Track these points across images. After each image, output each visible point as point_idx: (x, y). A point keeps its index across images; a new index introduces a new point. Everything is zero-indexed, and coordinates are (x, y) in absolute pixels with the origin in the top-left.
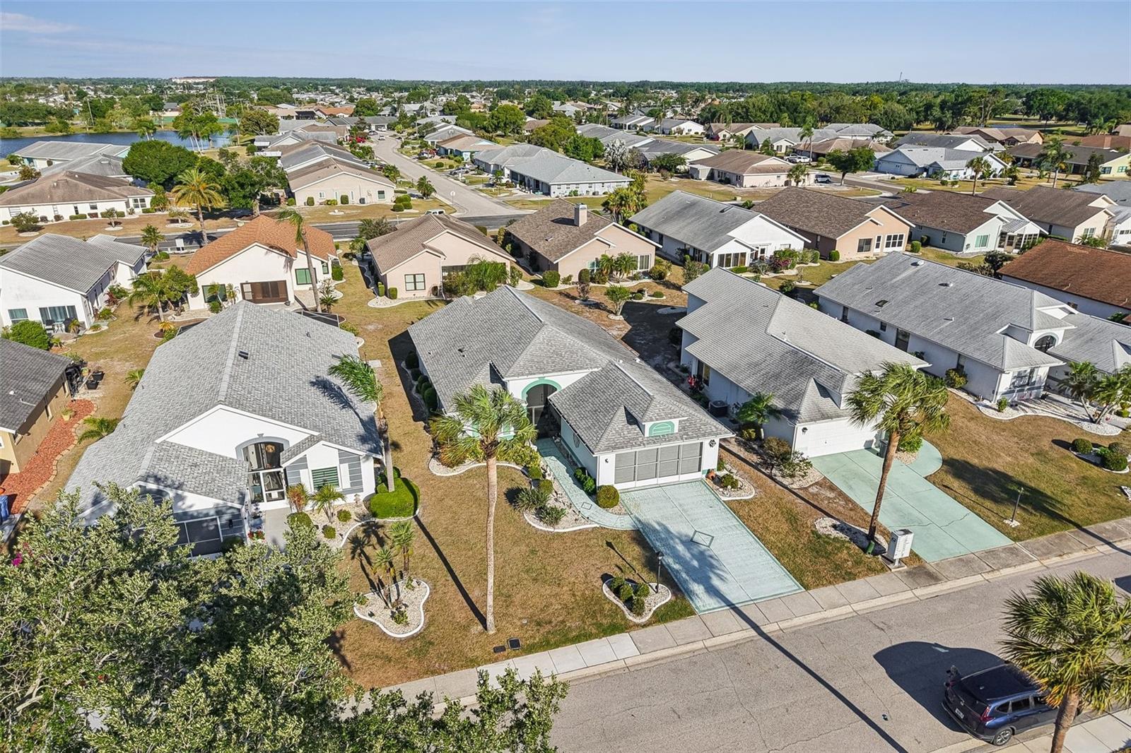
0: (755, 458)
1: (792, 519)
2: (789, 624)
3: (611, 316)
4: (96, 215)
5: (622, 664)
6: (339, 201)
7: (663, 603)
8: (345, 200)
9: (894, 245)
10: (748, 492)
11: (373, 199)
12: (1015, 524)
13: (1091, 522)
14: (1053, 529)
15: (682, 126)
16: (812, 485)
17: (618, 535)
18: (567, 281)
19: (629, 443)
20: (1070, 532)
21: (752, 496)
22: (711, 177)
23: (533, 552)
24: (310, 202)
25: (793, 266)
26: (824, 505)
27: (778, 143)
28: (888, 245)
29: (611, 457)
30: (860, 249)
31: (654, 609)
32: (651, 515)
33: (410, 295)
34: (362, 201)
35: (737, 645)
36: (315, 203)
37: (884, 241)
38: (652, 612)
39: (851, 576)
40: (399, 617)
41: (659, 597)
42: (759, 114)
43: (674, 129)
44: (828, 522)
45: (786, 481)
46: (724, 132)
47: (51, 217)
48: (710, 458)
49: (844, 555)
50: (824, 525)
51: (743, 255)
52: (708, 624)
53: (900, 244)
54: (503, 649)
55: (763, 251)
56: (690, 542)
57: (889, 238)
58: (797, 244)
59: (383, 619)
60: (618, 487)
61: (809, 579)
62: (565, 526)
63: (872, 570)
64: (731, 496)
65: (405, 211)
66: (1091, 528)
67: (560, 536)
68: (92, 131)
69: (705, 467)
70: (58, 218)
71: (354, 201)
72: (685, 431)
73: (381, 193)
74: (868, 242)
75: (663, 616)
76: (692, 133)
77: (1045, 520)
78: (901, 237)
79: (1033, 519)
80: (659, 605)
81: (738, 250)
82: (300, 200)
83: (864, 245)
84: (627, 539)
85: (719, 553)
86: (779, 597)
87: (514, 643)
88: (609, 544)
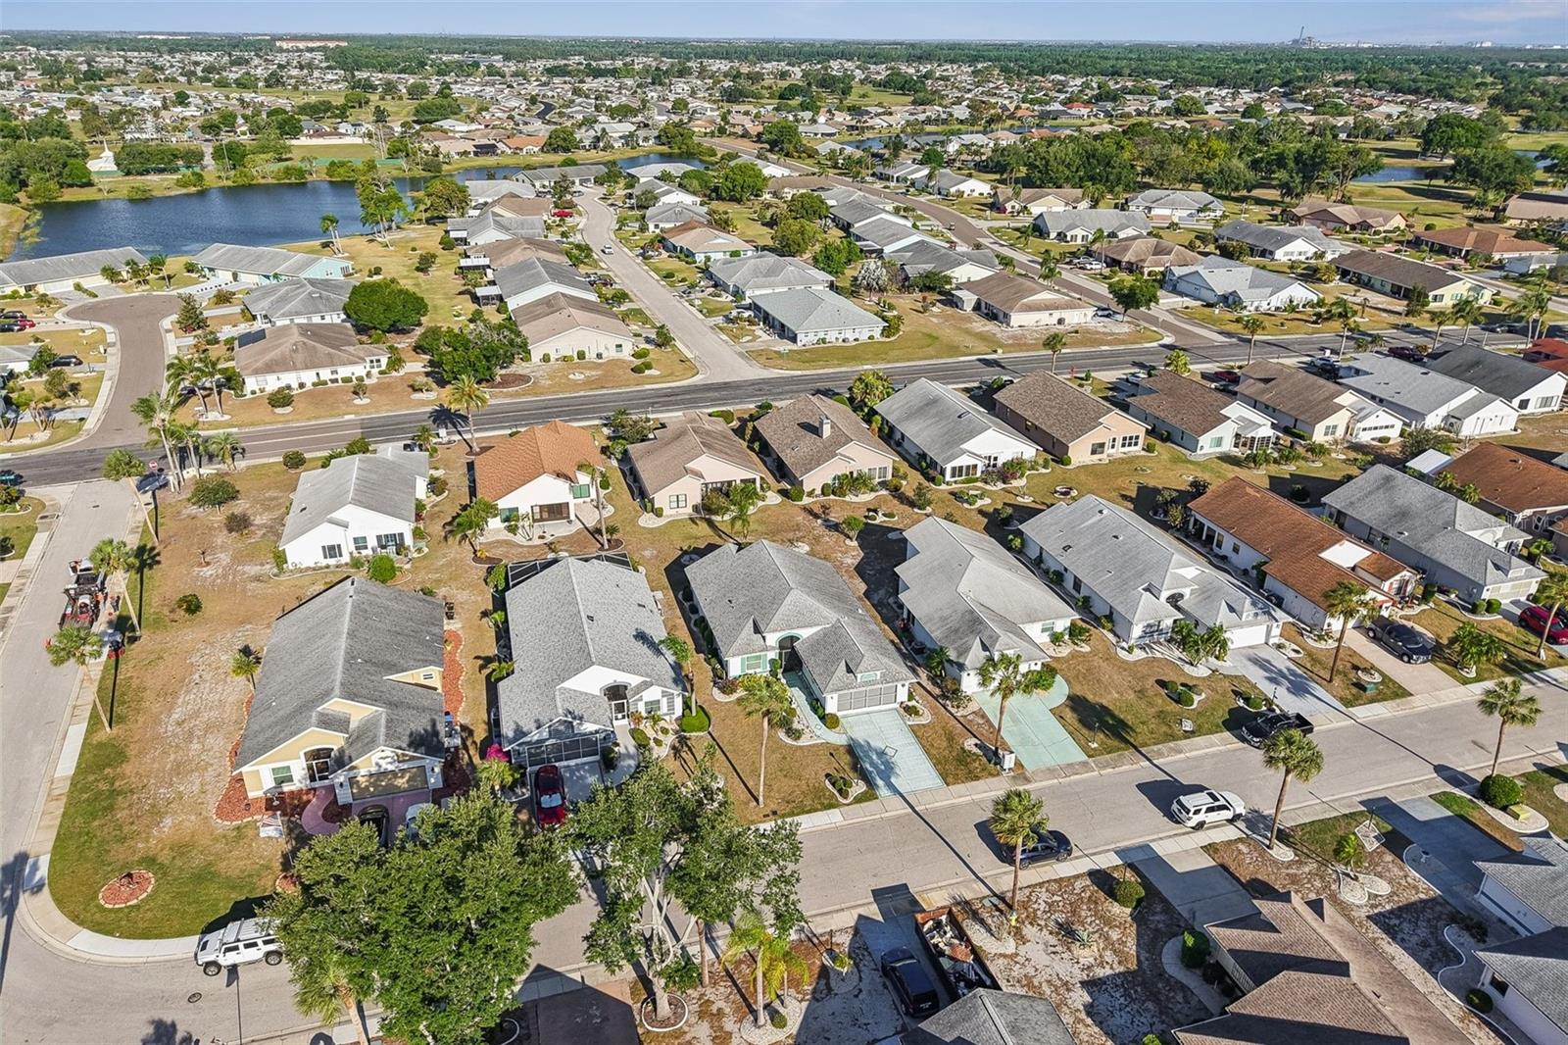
0: (937, 691)
1: (951, 738)
2: (933, 805)
3: (848, 541)
4: (336, 381)
5: (832, 826)
6: (574, 356)
7: (860, 791)
8: (581, 355)
9: (1130, 445)
10: (926, 718)
11: (611, 354)
12: (1095, 745)
13: (1145, 745)
14: (1119, 749)
15: (962, 187)
16: (971, 714)
17: (837, 748)
18: (811, 494)
19: (847, 687)
20: (1129, 753)
21: (928, 721)
22: (977, 308)
23: (784, 758)
24: (546, 358)
25: (1022, 475)
26: (974, 729)
27: (1073, 232)
28: (1123, 445)
29: (835, 696)
30: (1094, 452)
31: (854, 795)
32: (860, 735)
33: (674, 512)
34: (599, 356)
35: (899, 817)
36: (551, 359)
37: (1119, 442)
38: (853, 797)
39: (977, 778)
41: (859, 787)
42: (1061, 168)
43: (953, 190)
44: (975, 741)
45: (953, 711)
46: (1012, 203)
47: (295, 385)
48: (902, 695)
49: (977, 764)
50: (970, 744)
51: (975, 466)
52: (885, 804)
53: (1136, 444)
54: (767, 816)
55: (996, 459)
56: (881, 754)
57: (1125, 439)
58: (1029, 451)
60: (839, 714)
61: (950, 779)
62: (804, 742)
63: (991, 775)
64: (914, 721)
65: (647, 372)
66: (1142, 750)
67: (801, 747)
68: (230, 183)
69: (899, 700)
70: (302, 385)
71: (591, 356)
72: (884, 679)
73: (618, 346)
74: (1102, 445)
75: (858, 800)
76: (976, 194)
77: (1116, 743)
78: (1137, 437)
79: (1109, 742)
80: (858, 793)
81: (971, 461)
82: (536, 356)
83: (1097, 449)
84: (842, 750)
85: (900, 761)
86: (930, 789)
87: (774, 813)
88: (832, 754)
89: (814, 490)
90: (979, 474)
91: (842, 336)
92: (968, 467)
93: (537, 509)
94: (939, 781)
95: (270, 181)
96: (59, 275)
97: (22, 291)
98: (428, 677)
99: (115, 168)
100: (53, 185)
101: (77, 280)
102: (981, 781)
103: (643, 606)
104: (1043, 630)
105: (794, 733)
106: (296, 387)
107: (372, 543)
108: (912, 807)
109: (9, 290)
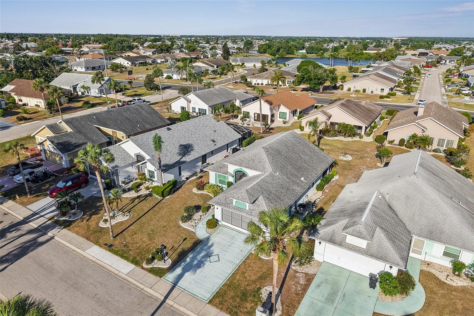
1: (263, 277)
2: (177, 307)
5: (117, 272)
6: (362, 91)
7: (160, 267)
8: (364, 91)
11: (378, 92)
16: (303, 273)
17: (193, 238)
18: (391, 142)
21: (267, 259)
24: (349, 90)
31: (155, 266)
32: (216, 239)
34: (372, 92)
35: (151, 297)
36: (351, 90)
38: (153, 266)
45: (294, 264)
50: (268, 289)
52: (157, 284)
54: (106, 245)
56: (207, 256)
59: (104, 219)
60: (220, 222)
61: (217, 301)
62: (186, 225)
65: (385, 99)
67: (179, 227)
70: (262, 84)
71: (368, 92)
73: (383, 90)
75: (151, 270)
80: (158, 266)
82: (346, 89)
84: (193, 241)
85: (209, 267)
86: (194, 296)
87: (111, 246)
88: (185, 239)
89: (394, 141)
93: (256, 115)
94: (208, 296)
96: (251, 61)
97: (241, 64)
98: (123, 137)
99: (305, 52)
103: (214, 141)
104: (446, 254)
105: (188, 218)
106: (260, 84)
107: (197, 111)
108: (166, 297)
109: (238, 64)
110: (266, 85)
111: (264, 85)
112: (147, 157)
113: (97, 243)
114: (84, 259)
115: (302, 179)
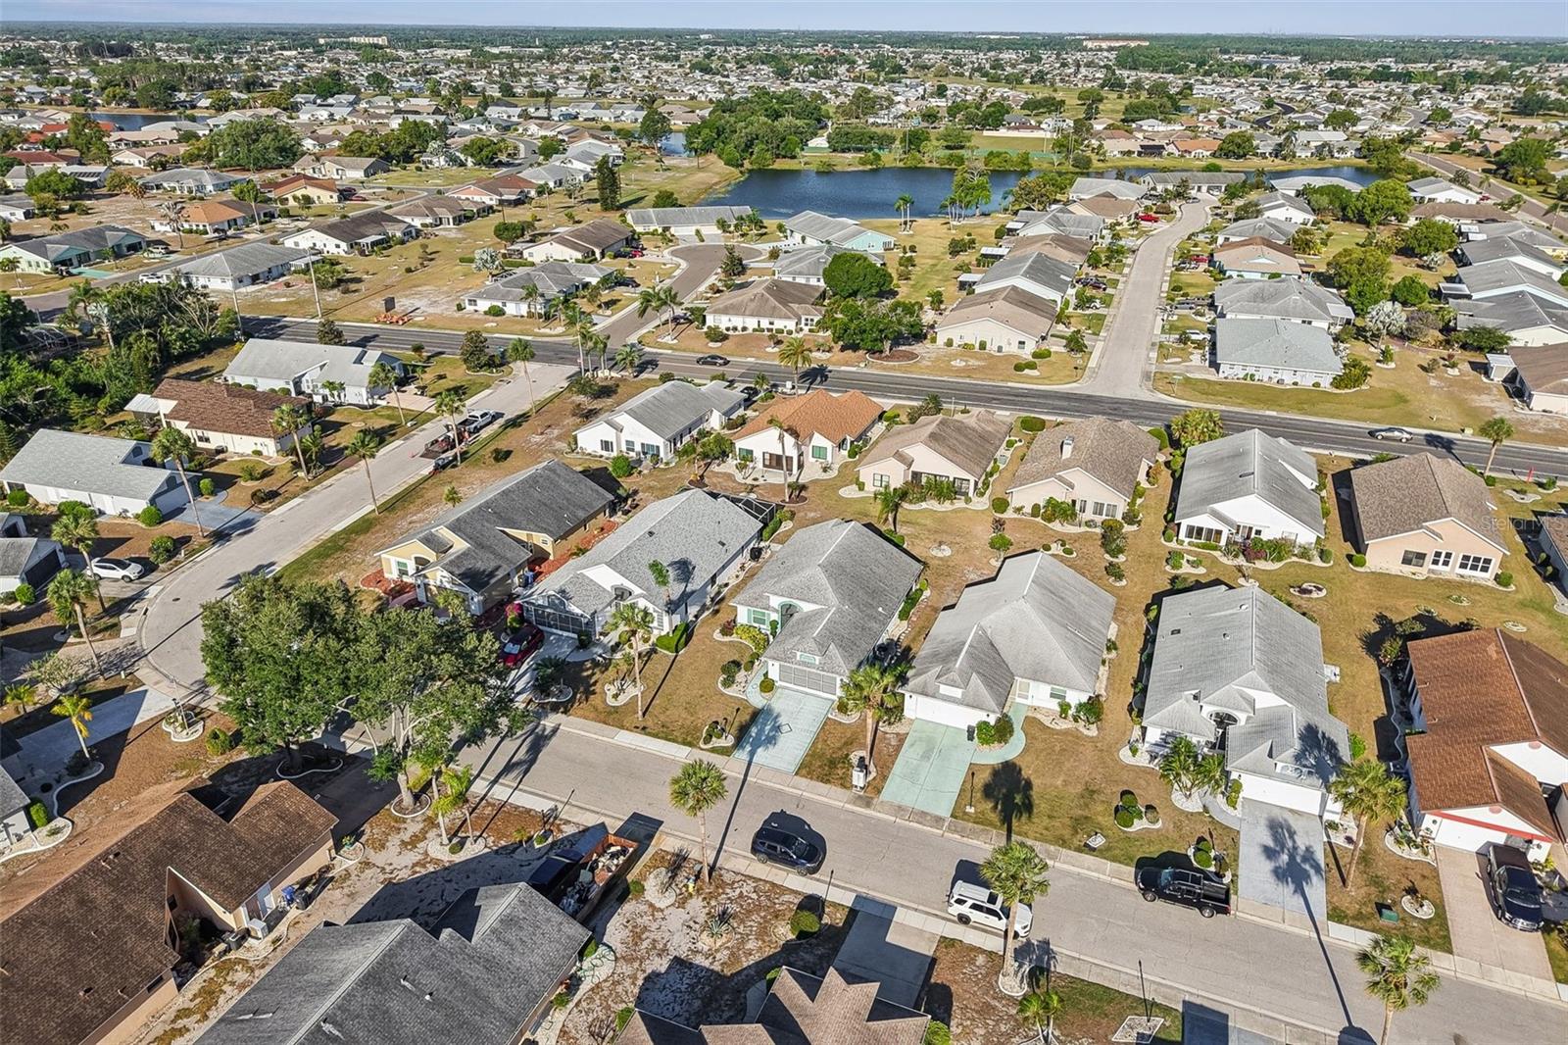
1: (849, 743)
2: (763, 783)
4: (772, 330)
6: (977, 346)
7: (723, 745)
8: (983, 346)
9: (1473, 567)
10: (851, 719)
11: (1014, 349)
12: (971, 810)
13: (1024, 834)
14: (990, 824)
16: (893, 733)
17: (748, 707)
18: (1018, 510)
20: (997, 832)
21: (848, 722)
22: (1511, 379)
23: (701, 696)
24: (949, 343)
25: (1278, 559)
26: (879, 745)
28: (1463, 566)
29: (777, 664)
30: (1406, 561)
31: (715, 745)
32: (779, 706)
33: (874, 489)
34: (1000, 349)
35: (727, 777)
36: (955, 344)
37: (1456, 560)
38: (713, 746)
39: (827, 782)
40: (616, 696)
41: (728, 741)
49: (840, 771)
50: (858, 754)
51: (1219, 533)
52: (729, 763)
53: (1485, 569)
54: (637, 728)
55: (1259, 532)
56: (776, 727)
57: (1467, 558)
58: (1304, 535)
59: (610, 694)
60: (778, 684)
61: (804, 771)
62: (729, 690)
63: (844, 785)
64: (836, 716)
65: (1027, 371)
66: (1013, 836)
67: (723, 694)
68: (901, 165)
69: (838, 693)
70: (744, 329)
71: (992, 348)
72: (822, 666)
73: (1022, 344)
74: (1421, 556)
75: (713, 749)
77: (995, 818)
78: (1488, 561)
79: (989, 814)
80: (720, 745)
81: (1215, 525)
82: (941, 339)
83: (1413, 558)
84: (750, 711)
85: (783, 739)
86: (777, 770)
87: (644, 728)
88: (738, 710)
89: (1023, 507)
90: (1223, 542)
91: (1279, 376)
92: (1210, 531)
93: (767, 457)
94: (793, 768)
95: (935, 165)
96: (689, 222)
97: (660, 231)
98: (545, 542)
99: (827, 145)
100: (768, 155)
101: (698, 227)
102: (828, 786)
103: (723, 544)
104: (1052, 695)
105: (729, 682)
106: (739, 328)
107: (638, 448)
108: (746, 775)
109: (652, 229)
110: (754, 330)
111: (750, 331)
112: (637, 591)
113: (622, 727)
114: (618, 747)
115: (880, 609)
